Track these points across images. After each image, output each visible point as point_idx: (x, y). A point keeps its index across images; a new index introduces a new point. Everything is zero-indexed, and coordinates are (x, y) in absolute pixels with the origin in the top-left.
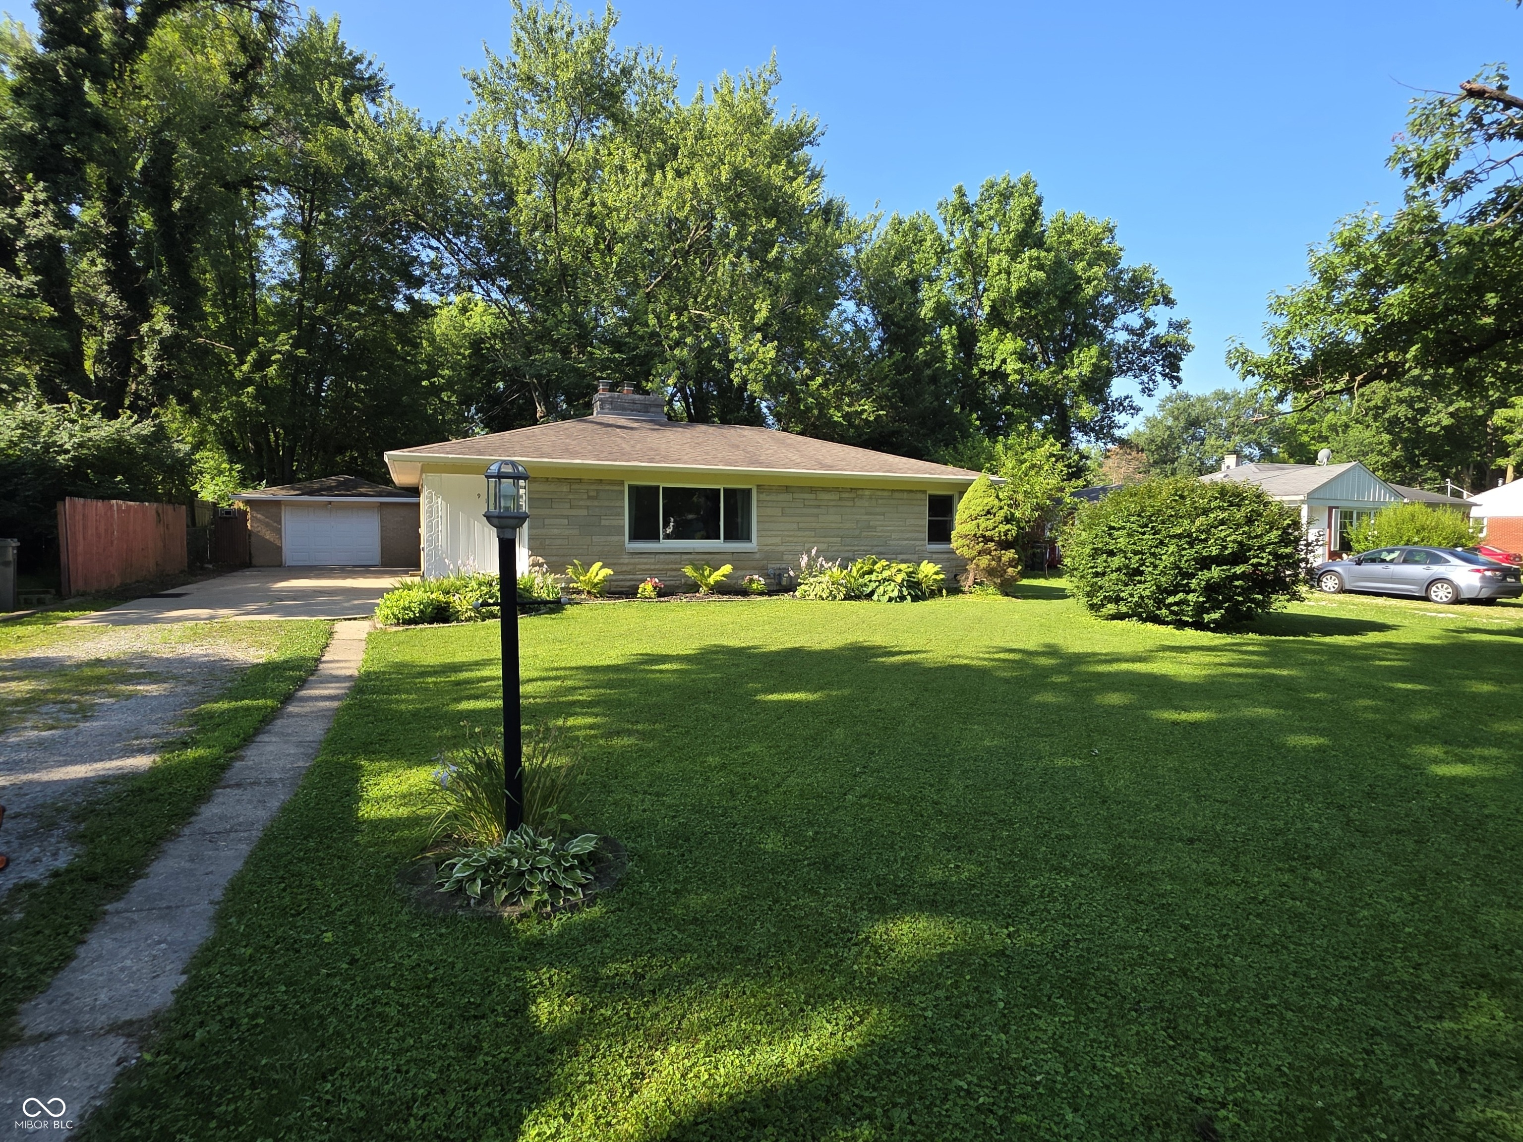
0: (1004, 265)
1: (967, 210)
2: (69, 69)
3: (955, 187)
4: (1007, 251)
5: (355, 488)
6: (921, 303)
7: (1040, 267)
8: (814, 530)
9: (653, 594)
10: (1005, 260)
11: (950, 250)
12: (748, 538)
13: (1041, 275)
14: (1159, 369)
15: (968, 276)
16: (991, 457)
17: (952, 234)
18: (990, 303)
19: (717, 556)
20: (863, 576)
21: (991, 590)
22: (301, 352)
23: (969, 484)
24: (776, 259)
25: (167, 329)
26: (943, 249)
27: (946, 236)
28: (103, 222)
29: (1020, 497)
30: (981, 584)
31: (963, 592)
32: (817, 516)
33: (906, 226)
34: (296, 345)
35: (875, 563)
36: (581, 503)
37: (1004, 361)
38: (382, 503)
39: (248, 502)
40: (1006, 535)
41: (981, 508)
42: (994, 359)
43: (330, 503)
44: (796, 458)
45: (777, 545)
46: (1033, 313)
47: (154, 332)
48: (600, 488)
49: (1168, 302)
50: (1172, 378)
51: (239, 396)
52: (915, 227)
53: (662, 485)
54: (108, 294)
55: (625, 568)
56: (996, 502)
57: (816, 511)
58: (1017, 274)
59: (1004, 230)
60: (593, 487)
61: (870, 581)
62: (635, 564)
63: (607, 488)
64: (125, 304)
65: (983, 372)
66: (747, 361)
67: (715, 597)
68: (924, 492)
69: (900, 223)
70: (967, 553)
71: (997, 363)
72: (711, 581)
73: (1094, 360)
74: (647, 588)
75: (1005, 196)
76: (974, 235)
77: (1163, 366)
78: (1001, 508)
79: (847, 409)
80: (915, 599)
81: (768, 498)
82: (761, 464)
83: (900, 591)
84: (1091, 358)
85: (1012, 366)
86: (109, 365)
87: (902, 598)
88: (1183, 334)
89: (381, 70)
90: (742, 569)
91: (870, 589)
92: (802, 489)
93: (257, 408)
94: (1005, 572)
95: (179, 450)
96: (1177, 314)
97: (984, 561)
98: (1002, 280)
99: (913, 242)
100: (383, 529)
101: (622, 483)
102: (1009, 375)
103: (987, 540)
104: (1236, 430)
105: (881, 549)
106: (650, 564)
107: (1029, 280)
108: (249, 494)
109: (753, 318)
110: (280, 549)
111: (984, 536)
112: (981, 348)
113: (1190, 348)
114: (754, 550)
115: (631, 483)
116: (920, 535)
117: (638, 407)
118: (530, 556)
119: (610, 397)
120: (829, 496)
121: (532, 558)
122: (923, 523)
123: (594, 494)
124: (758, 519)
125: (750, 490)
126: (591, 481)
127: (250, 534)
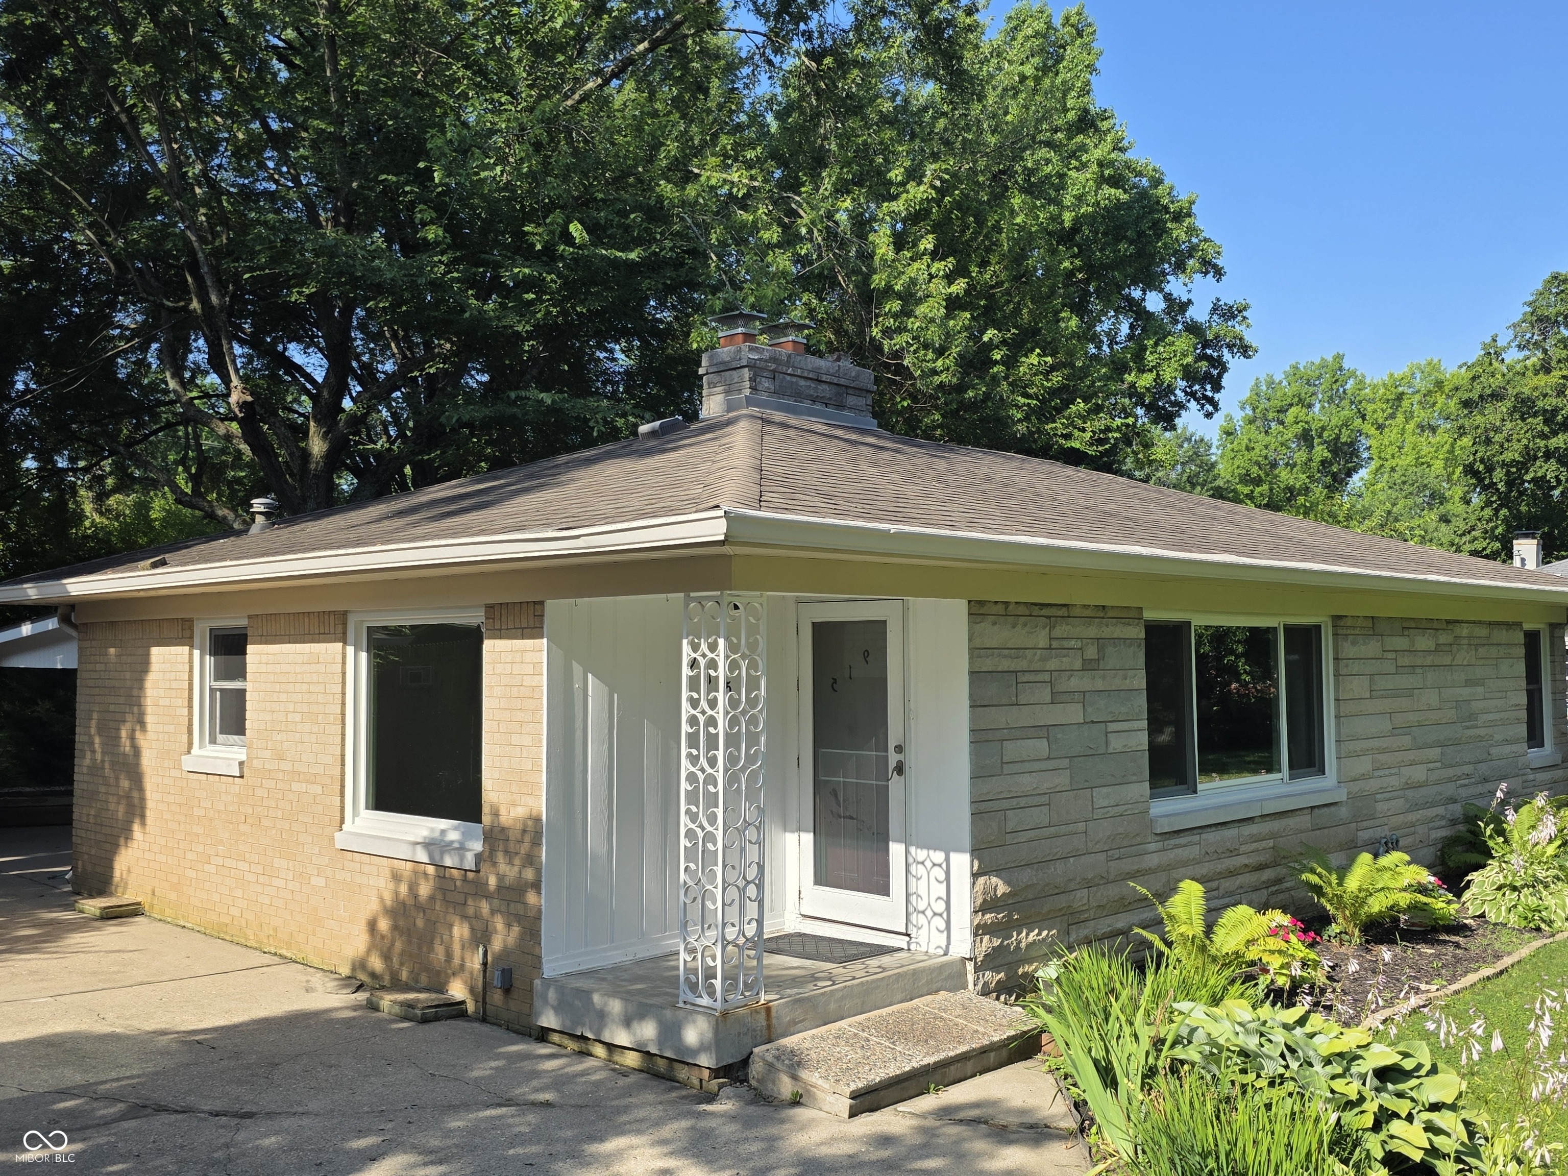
12: (1314, 763)
19: (1290, 821)
32: (1409, 693)
36: (1071, 683)
45: (1363, 777)
48: (1103, 631)
53: (1199, 620)
57: (1411, 681)
60: (1092, 631)
62: (1169, 867)
63: (1116, 631)
68: (1519, 624)
81: (1352, 652)
88: (1238, 326)
101: (1135, 615)
106: (1194, 862)
113: (1245, 350)
114: (1341, 795)
115: (1148, 615)
116: (1523, 730)
117: (825, 390)
118: (975, 876)
119: (773, 359)
120: (1424, 642)
121: (981, 880)
122: (1523, 700)
123: (1091, 652)
124: (1337, 707)
125: (1318, 628)
126: (1088, 613)
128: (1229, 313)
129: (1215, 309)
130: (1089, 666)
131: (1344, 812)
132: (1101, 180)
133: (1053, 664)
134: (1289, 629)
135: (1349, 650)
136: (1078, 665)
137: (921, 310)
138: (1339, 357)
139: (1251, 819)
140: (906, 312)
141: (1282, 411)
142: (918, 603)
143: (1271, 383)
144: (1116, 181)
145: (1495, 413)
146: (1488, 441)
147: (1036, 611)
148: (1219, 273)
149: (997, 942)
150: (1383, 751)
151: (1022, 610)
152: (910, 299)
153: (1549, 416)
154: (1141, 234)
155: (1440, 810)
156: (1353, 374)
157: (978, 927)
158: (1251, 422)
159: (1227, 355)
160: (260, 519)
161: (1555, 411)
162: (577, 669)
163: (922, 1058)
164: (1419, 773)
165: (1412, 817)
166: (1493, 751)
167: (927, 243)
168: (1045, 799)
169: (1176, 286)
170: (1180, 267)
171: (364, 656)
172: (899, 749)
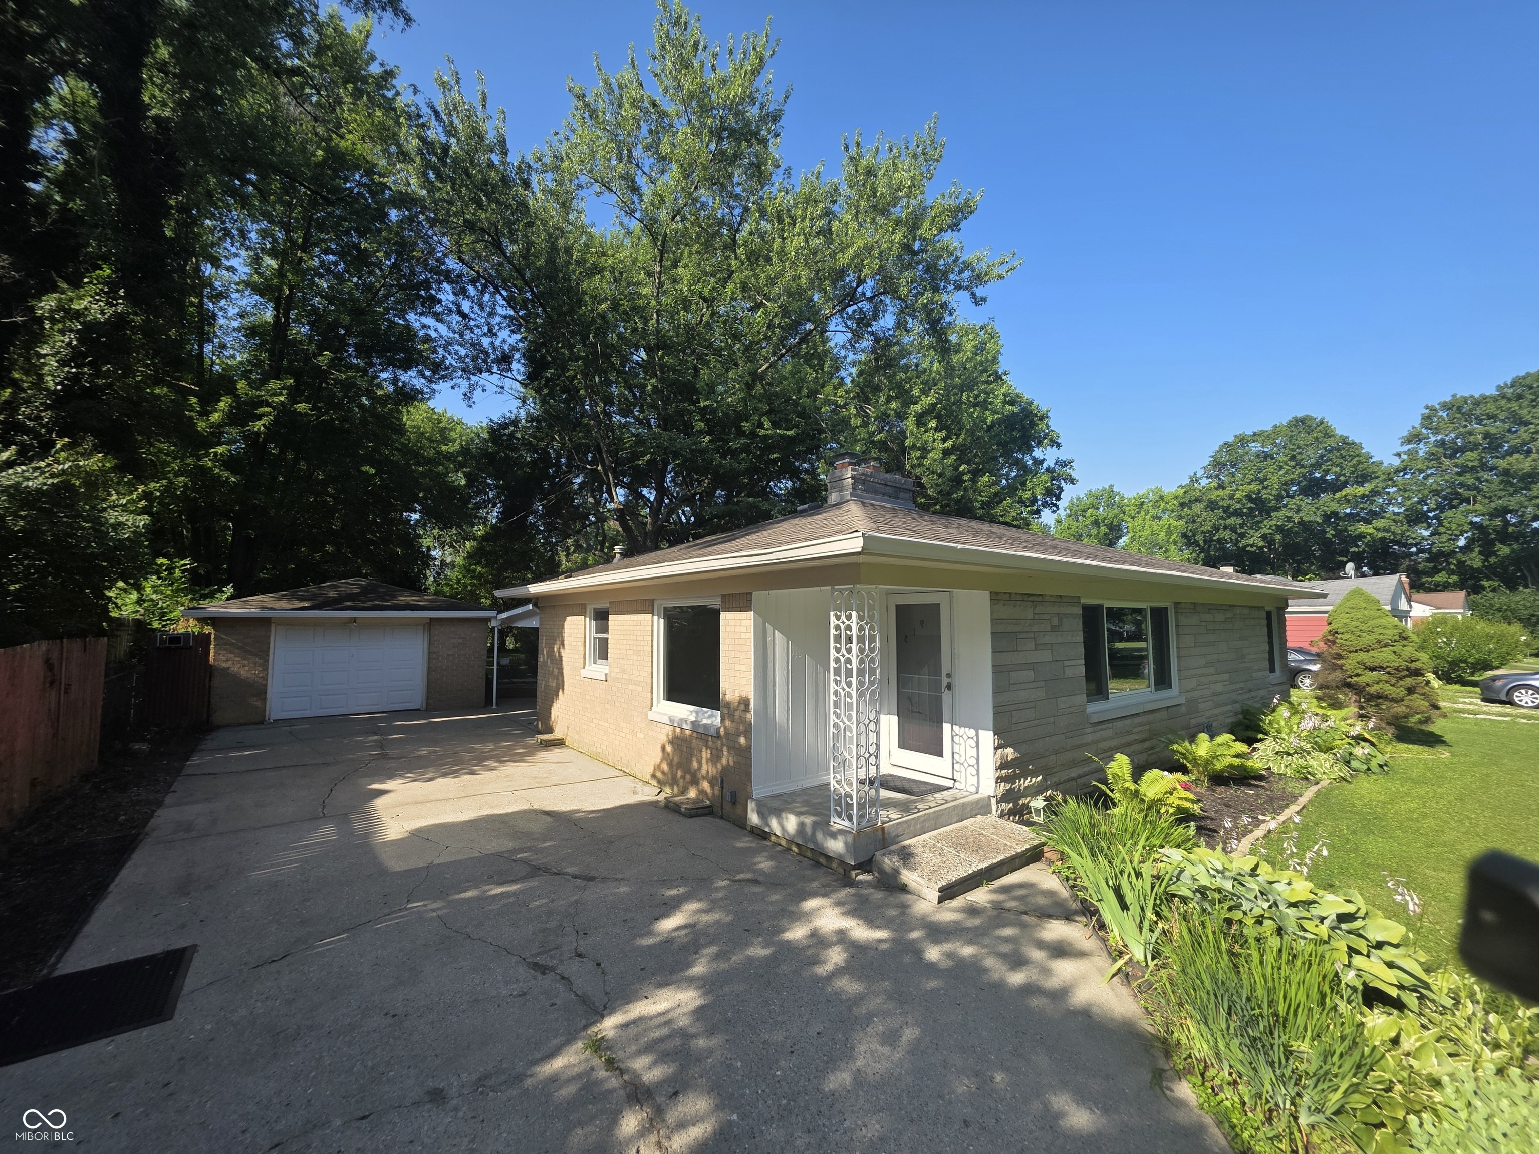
5: (394, 597)
12: (1170, 684)
22: (302, 408)
23: (1284, 594)
32: (1213, 644)
36: (1045, 639)
38: (432, 619)
39: (206, 620)
43: (354, 620)
45: (1192, 690)
47: (69, 313)
48: (1060, 610)
49: (1055, 444)
53: (1107, 604)
60: (1055, 610)
62: (1097, 742)
68: (1264, 607)
92: (1204, 607)
100: (431, 655)
101: (1078, 601)
105: (1249, 685)
108: (213, 607)
110: (261, 692)
113: (1072, 481)
114: (1182, 700)
115: (1084, 601)
116: (1266, 664)
117: (889, 490)
118: (996, 749)
119: (863, 474)
120: (1220, 617)
121: (999, 751)
122: (1267, 648)
123: (1055, 621)
124: (1178, 652)
125: (1166, 608)
126: (1053, 599)
127: (210, 670)
128: (1064, 464)
129: (1056, 463)
130: (1055, 629)
131: (1183, 709)
132: (1005, 402)
133: (1034, 629)
134: (1153, 610)
135: (1183, 620)
136: (1049, 629)
137: (931, 455)
138: (1111, 486)
139: (1138, 714)
140: (923, 457)
141: (1085, 511)
142: (960, 593)
143: (1078, 499)
144: (1012, 403)
145: (1198, 508)
146: (1194, 522)
147: (1026, 598)
148: (1059, 446)
149: (1008, 787)
150: (1201, 675)
151: (1019, 597)
152: (925, 451)
153: (1226, 510)
154: (1024, 427)
155: (1230, 707)
156: (1118, 494)
157: (998, 778)
158: (1070, 516)
159: (1063, 484)
160: (618, 556)
161: (1229, 507)
162: (769, 628)
163: (979, 864)
164: (1219, 688)
165: (1216, 711)
166: (1254, 675)
167: (933, 424)
168: (1032, 704)
169: (1037, 453)
170: (1039, 443)
171: (662, 620)
172: (949, 675)
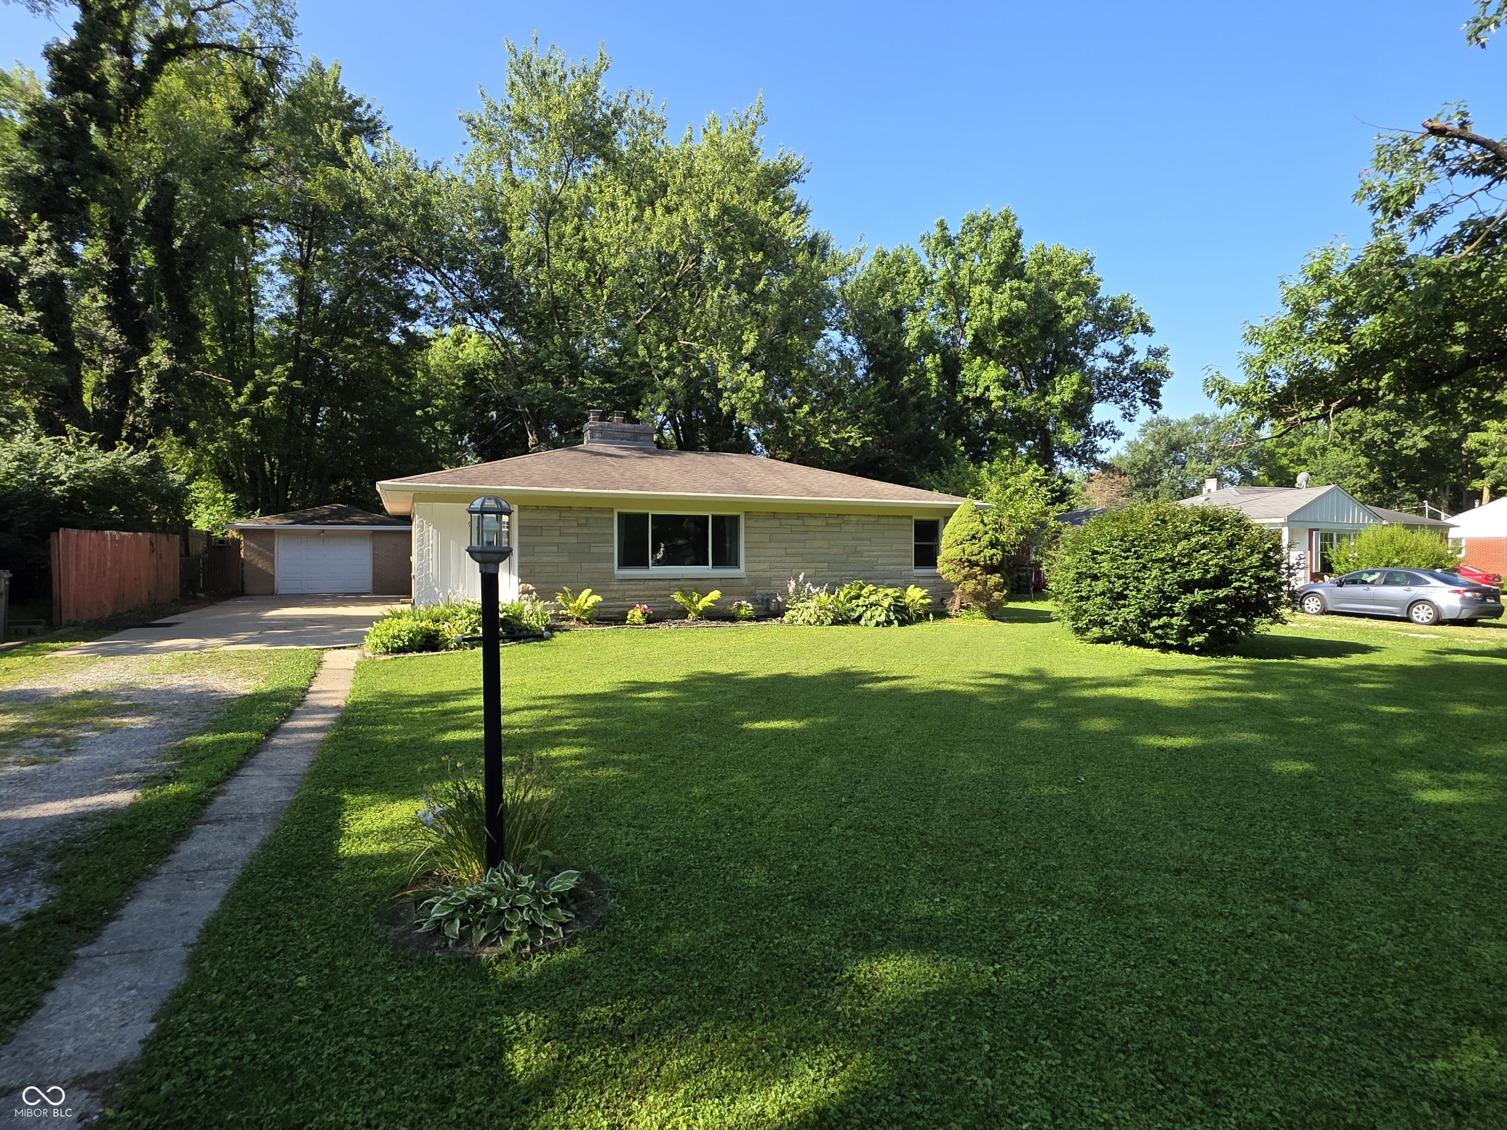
0: (986, 295)
1: (948, 242)
2: (75, 114)
3: (939, 219)
4: (989, 282)
5: (348, 517)
6: (904, 332)
7: (1021, 297)
8: (801, 555)
9: (642, 621)
10: (987, 290)
11: (933, 282)
12: (735, 564)
13: (1022, 304)
14: (1140, 395)
15: (951, 306)
16: (975, 483)
17: (934, 266)
18: (972, 332)
19: (706, 582)
20: (850, 600)
21: (978, 614)
22: (297, 384)
23: (954, 509)
24: (764, 291)
25: (165, 363)
26: (926, 280)
27: (929, 268)
28: (105, 260)
29: (1005, 521)
30: (967, 608)
31: (950, 616)
32: (804, 541)
33: (890, 259)
34: (292, 377)
35: (862, 588)
36: (571, 530)
37: (987, 388)
38: (374, 532)
39: (242, 531)
40: (991, 559)
41: (965, 533)
42: (977, 387)
43: (323, 531)
44: (783, 484)
45: (765, 571)
46: (1015, 342)
47: (152, 365)
48: (589, 515)
49: (1147, 330)
50: (1152, 404)
51: (235, 427)
52: (899, 259)
53: (651, 513)
54: (109, 328)
55: (614, 595)
56: (981, 527)
57: (803, 537)
58: (998, 304)
59: (985, 262)
60: (583, 515)
61: (858, 606)
62: (624, 590)
63: (598, 515)
64: (124, 338)
65: (966, 399)
66: (736, 390)
67: (704, 623)
68: (910, 517)
69: (884, 255)
70: (953, 577)
71: (980, 391)
72: (700, 606)
73: (1075, 387)
74: (636, 614)
75: (986, 229)
76: (956, 267)
77: (1143, 392)
78: (986, 533)
79: (834, 436)
80: (902, 623)
81: (755, 525)
82: (748, 491)
83: (888, 616)
84: (1073, 384)
85: (995, 393)
86: (108, 397)
87: (889, 623)
88: (1162, 361)
89: (379, 112)
90: (730, 595)
91: (857, 614)
92: (789, 515)
93: (252, 439)
94: (991, 596)
95: (174, 481)
96: (1156, 342)
97: (970, 585)
98: (984, 310)
99: (898, 274)
100: (375, 557)
101: (611, 511)
102: (992, 401)
103: (972, 564)
104: (1216, 453)
105: (867, 574)
106: (640, 590)
107: (1010, 310)
108: (242, 523)
109: (740, 349)
110: (272, 577)
111: (969, 561)
112: (964, 376)
113: (1169, 374)
114: (745, 576)
115: (622, 511)
116: (908, 561)
118: (519, 583)
120: (816, 522)
121: (522, 585)
123: (584, 521)
124: (746, 545)
125: (738, 516)
126: (582, 509)
127: (243, 562)
130: (579, 525)
131: (746, 582)
133: (561, 524)
134: (713, 516)
135: (751, 523)
139: (681, 579)
147: (554, 509)
150: (778, 562)
166: (879, 567)
168: (555, 564)
